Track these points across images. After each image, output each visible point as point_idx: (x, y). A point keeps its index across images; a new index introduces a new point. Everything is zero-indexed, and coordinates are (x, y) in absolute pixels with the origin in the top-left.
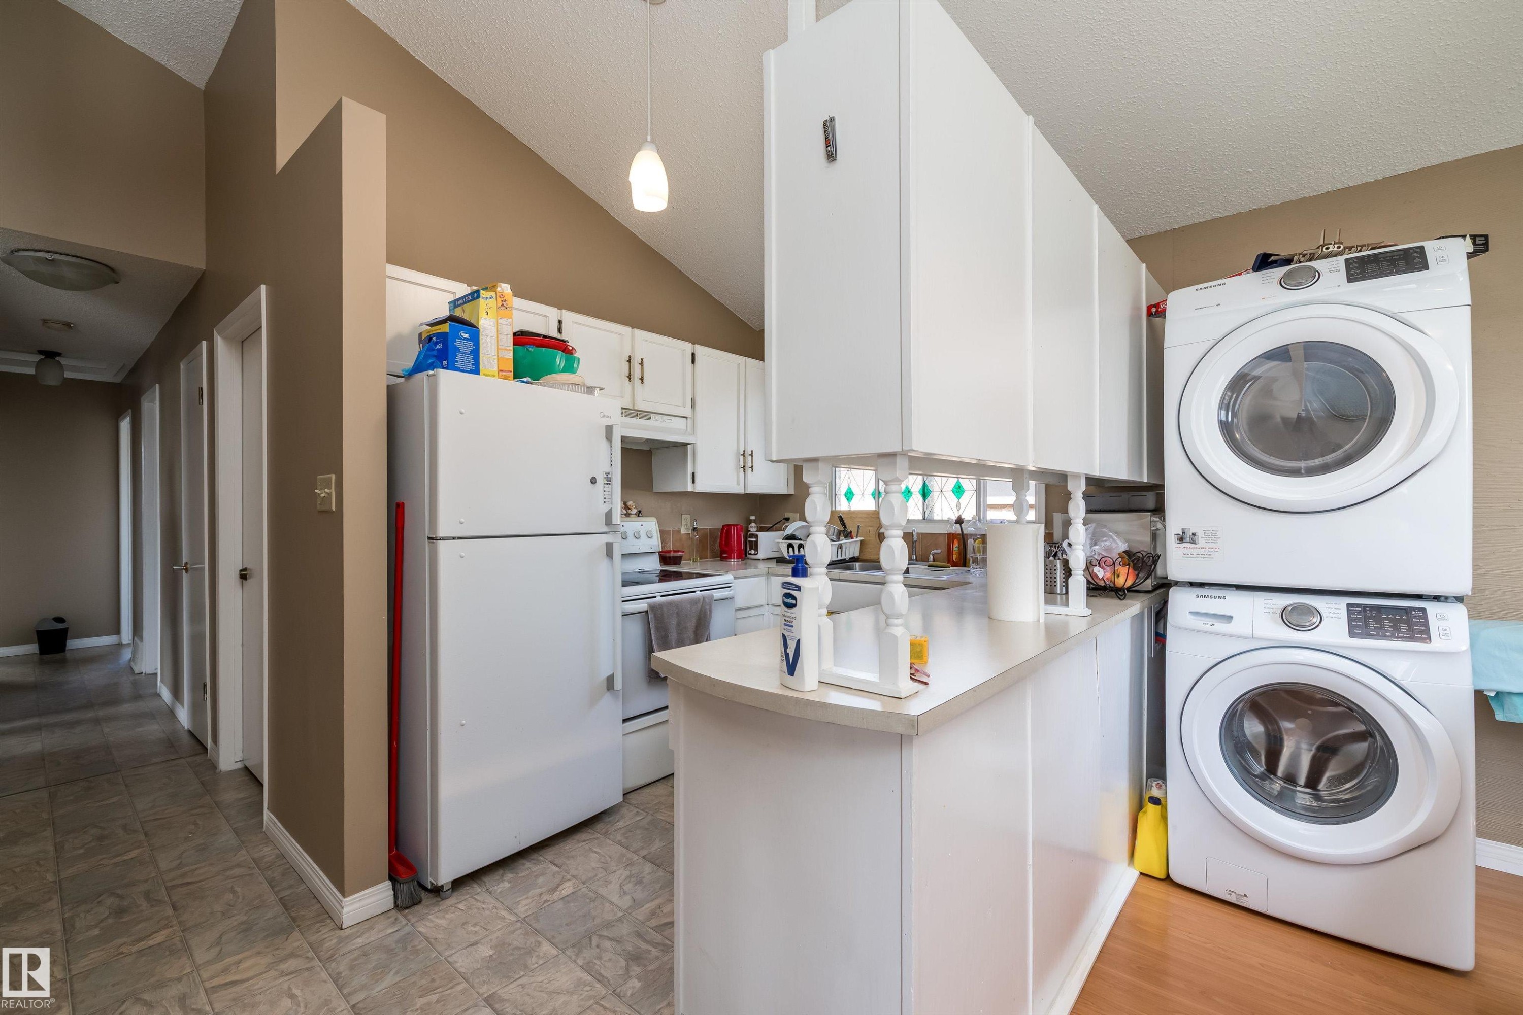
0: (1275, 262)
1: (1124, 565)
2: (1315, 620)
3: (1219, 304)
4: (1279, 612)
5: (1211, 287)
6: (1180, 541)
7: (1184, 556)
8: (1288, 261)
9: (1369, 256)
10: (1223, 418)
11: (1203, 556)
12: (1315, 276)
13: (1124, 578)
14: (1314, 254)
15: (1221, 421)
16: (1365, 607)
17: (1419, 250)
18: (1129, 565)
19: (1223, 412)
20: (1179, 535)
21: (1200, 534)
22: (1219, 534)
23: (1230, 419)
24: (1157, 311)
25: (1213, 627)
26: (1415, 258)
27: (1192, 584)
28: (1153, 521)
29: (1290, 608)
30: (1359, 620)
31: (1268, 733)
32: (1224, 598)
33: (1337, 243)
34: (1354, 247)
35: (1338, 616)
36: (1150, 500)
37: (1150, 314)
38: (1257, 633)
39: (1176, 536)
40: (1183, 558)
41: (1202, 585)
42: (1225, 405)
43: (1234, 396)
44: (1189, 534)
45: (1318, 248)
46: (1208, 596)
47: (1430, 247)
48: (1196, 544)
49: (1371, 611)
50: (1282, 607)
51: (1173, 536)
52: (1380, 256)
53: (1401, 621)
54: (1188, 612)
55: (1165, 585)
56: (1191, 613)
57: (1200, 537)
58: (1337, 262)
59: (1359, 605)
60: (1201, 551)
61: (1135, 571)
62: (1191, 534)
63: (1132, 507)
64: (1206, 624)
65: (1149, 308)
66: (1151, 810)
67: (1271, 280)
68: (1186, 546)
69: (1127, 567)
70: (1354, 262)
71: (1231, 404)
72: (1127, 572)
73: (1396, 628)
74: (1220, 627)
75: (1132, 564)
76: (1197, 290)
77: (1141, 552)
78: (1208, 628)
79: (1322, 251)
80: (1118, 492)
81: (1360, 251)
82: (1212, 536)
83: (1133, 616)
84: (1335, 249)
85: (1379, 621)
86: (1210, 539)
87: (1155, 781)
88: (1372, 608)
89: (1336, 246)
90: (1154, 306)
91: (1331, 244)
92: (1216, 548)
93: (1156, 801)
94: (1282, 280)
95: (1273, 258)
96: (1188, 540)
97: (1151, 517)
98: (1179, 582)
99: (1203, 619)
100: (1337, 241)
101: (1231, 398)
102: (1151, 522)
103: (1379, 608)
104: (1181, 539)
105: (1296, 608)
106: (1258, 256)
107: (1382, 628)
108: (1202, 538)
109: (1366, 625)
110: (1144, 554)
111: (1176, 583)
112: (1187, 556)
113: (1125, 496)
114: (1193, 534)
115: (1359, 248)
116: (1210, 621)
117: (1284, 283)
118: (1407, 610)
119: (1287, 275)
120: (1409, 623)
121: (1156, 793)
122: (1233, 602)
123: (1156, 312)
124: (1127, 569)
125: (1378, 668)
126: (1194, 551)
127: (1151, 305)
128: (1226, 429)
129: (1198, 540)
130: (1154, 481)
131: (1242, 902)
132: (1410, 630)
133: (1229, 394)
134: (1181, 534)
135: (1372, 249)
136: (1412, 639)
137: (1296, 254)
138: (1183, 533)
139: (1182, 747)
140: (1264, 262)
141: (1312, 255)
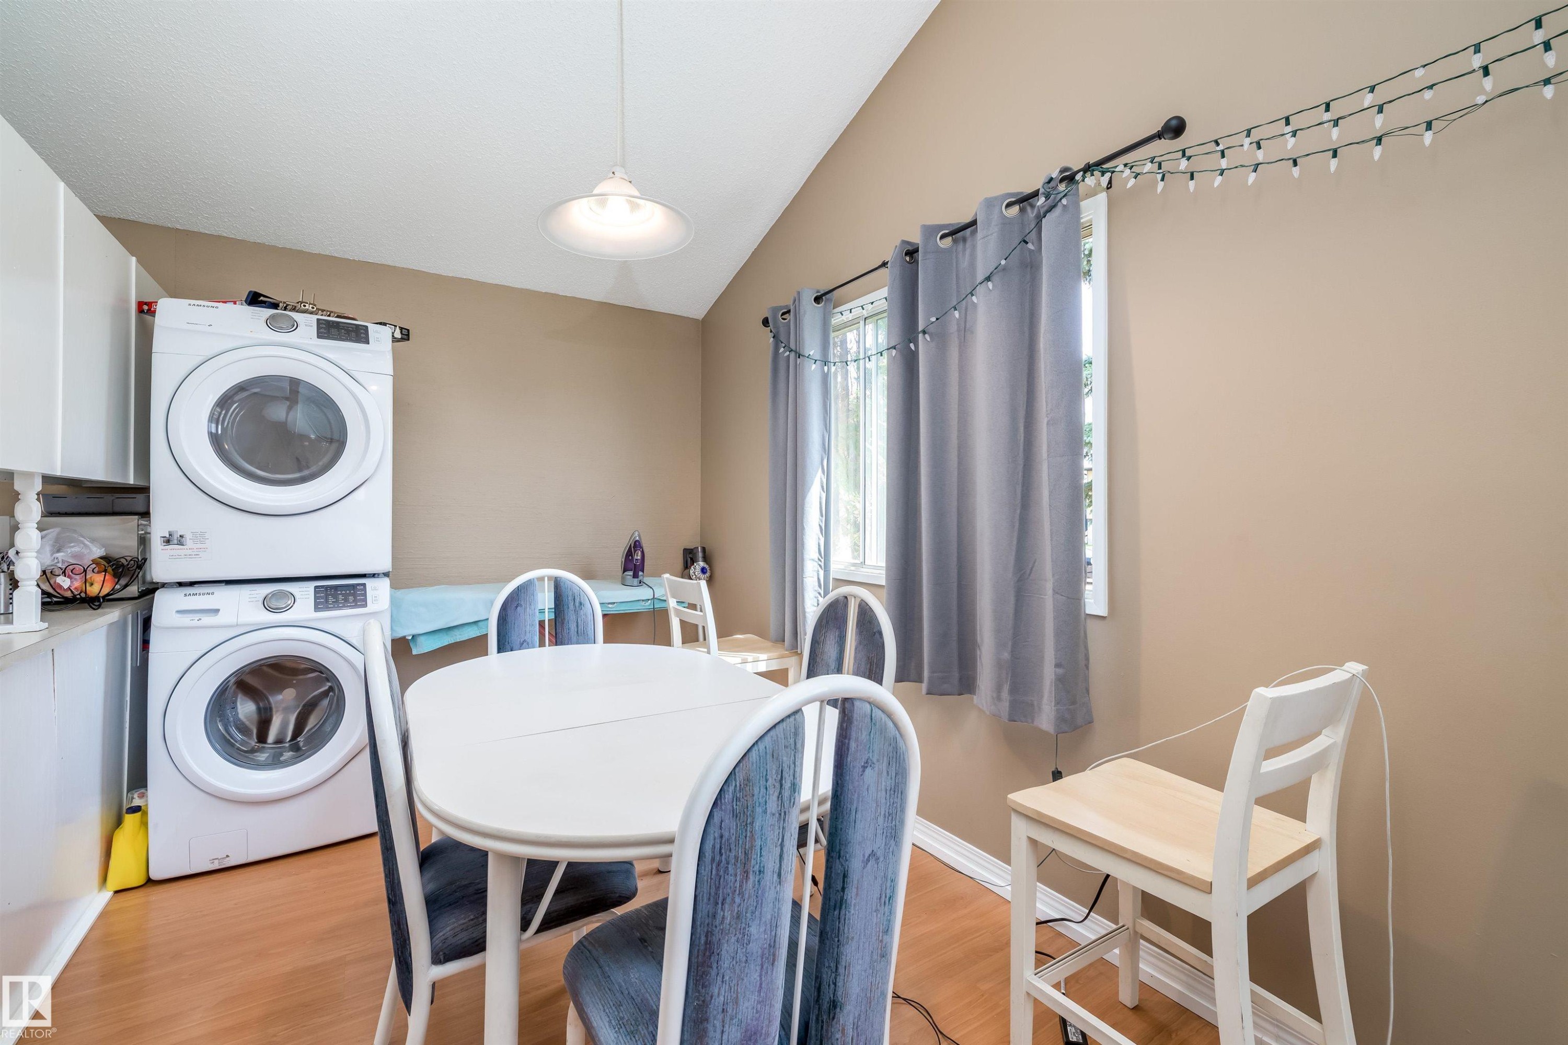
0: (264, 302)
1: (99, 572)
2: (289, 602)
3: (211, 325)
4: (262, 599)
5: (204, 306)
6: (166, 543)
7: (170, 557)
8: (275, 306)
9: (333, 322)
10: (214, 431)
11: (190, 556)
12: (294, 326)
13: (99, 585)
14: (295, 307)
15: (211, 433)
16: (326, 587)
17: (364, 328)
18: (105, 571)
19: (213, 426)
20: (165, 537)
21: (188, 536)
22: (207, 536)
23: (220, 432)
24: (149, 310)
25: (200, 621)
26: (362, 333)
27: (180, 584)
28: (141, 525)
29: (270, 596)
30: (322, 598)
31: (259, 710)
32: (213, 594)
33: (312, 304)
34: (325, 311)
35: (307, 596)
36: (137, 502)
37: (140, 310)
38: (242, 620)
39: (162, 538)
40: (170, 560)
41: (192, 584)
42: (214, 418)
43: (224, 412)
44: (176, 536)
45: (298, 303)
46: (196, 594)
47: (372, 328)
48: (183, 545)
49: (331, 590)
50: (264, 596)
51: (159, 538)
52: (341, 325)
53: (350, 594)
54: (174, 612)
55: (151, 590)
56: (178, 612)
57: (188, 540)
58: (311, 319)
59: (322, 587)
60: (189, 552)
61: (115, 578)
62: (179, 536)
63: (117, 509)
64: (192, 620)
65: (140, 304)
66: (130, 820)
67: (259, 318)
68: (173, 549)
69: (104, 573)
70: (323, 323)
71: (221, 419)
72: (103, 579)
73: (346, 600)
74: (207, 620)
75: (110, 569)
76: (190, 305)
77: (126, 558)
78: (196, 623)
79: (301, 306)
80: (101, 493)
81: (329, 316)
82: (200, 537)
83: (112, 624)
84: (310, 308)
85: (335, 596)
86: (198, 540)
87: (136, 792)
88: (331, 587)
89: (311, 306)
90: (146, 303)
91: (307, 303)
92: (204, 548)
93: (137, 809)
94: (268, 321)
95: (262, 298)
96: (175, 542)
97: (138, 520)
98: (166, 583)
99: (188, 615)
100: (312, 302)
101: (220, 414)
102: (138, 526)
103: (336, 588)
104: (168, 541)
105: (274, 595)
106: (250, 292)
107: (337, 602)
108: (190, 539)
109: (327, 601)
110: (129, 559)
111: (164, 585)
112: (175, 557)
113: (108, 498)
114: (180, 536)
115: (328, 313)
116: (197, 616)
117: (271, 323)
118: (354, 586)
119: (272, 317)
120: (354, 595)
121: (137, 802)
122: (221, 597)
123: (146, 309)
124: (103, 576)
125: (335, 633)
126: (182, 552)
127: (143, 302)
128: (216, 441)
129: (186, 542)
130: (141, 483)
131: (224, 864)
132: (355, 601)
133: (218, 410)
134: (168, 536)
135: (337, 317)
136: (356, 606)
137: (281, 302)
138: (170, 535)
139: (165, 744)
140: (255, 299)
141: (294, 307)
